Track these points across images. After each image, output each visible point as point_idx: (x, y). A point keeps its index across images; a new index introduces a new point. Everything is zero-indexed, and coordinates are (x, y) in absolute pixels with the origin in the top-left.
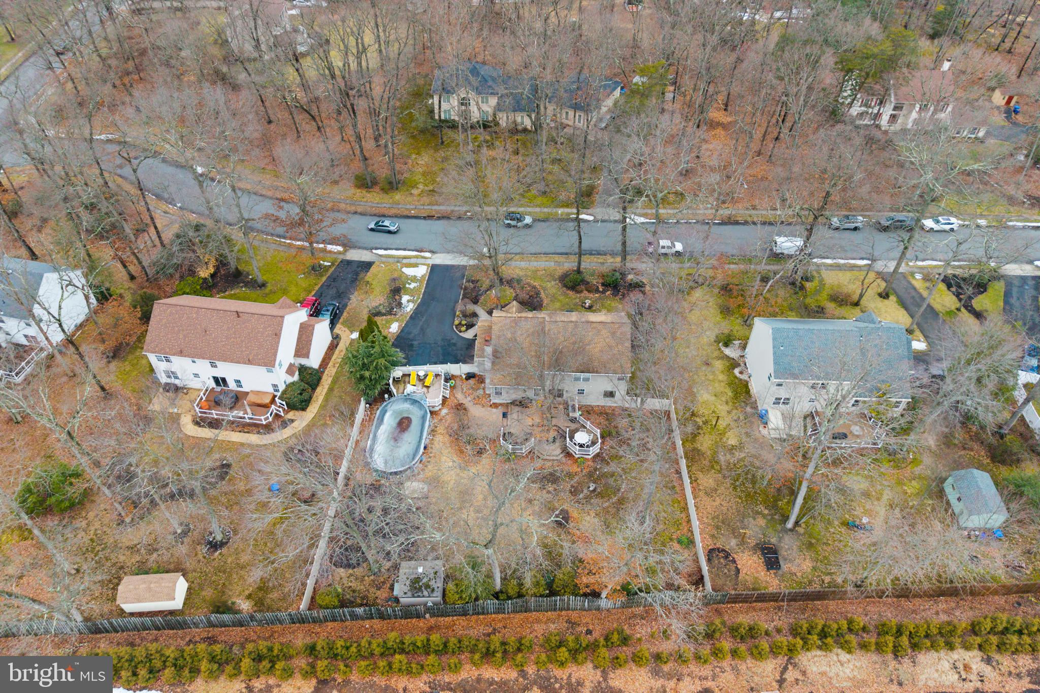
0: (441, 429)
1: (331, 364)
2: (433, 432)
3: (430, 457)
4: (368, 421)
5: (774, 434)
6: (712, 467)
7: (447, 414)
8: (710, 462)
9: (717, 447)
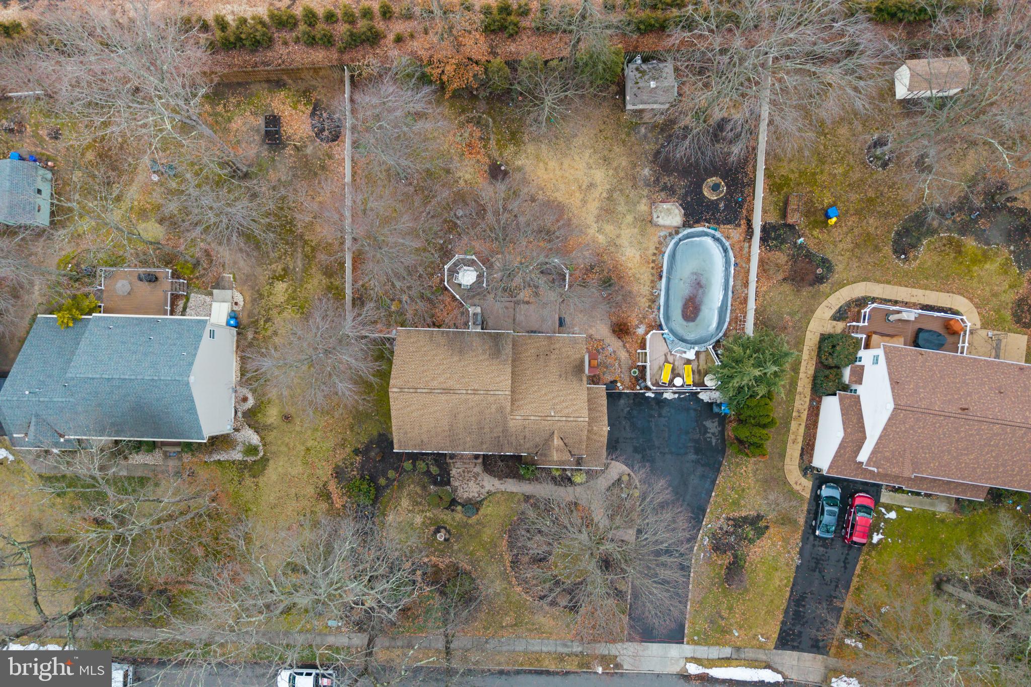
0: (643, 302)
1: (804, 416)
2: (654, 300)
3: (653, 261)
4: (738, 320)
5: (228, 293)
6: (313, 249)
7: (637, 327)
8: (314, 257)
9: (302, 280)
